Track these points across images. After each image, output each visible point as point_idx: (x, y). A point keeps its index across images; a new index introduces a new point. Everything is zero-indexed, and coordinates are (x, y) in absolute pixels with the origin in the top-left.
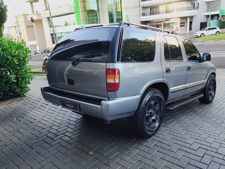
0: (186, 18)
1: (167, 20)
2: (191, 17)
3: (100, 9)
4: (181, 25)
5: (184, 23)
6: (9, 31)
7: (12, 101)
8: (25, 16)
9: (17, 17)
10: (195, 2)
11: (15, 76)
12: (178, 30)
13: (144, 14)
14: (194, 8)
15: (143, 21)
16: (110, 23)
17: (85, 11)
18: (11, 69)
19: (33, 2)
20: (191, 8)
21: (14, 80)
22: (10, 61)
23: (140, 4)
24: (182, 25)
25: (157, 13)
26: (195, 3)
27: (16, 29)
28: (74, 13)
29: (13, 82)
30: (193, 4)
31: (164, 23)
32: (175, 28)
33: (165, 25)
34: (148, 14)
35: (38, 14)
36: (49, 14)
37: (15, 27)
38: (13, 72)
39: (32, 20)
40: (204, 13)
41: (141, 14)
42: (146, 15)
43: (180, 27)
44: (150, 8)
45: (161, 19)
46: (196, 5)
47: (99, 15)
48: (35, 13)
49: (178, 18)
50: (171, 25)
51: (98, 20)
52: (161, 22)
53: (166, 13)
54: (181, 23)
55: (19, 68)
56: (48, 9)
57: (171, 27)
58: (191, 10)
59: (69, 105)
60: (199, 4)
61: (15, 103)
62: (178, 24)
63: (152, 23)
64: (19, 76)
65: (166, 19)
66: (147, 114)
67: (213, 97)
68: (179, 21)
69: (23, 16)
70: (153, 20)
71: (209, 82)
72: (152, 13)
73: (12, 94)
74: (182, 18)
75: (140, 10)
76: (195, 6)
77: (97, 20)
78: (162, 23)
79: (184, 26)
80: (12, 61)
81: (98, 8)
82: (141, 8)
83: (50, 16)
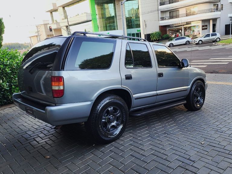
0: (208, 21)
1: (188, 23)
2: (215, 20)
3: (117, 15)
4: (203, 28)
5: (206, 26)
6: (31, 40)
7: (5, 107)
8: (45, 25)
9: (38, 27)
10: (219, 3)
11: (8, 84)
12: (199, 34)
13: (163, 19)
14: (217, 9)
15: (162, 26)
16: (127, 29)
17: (103, 18)
18: (4, 77)
19: (53, 12)
20: (214, 9)
21: (7, 87)
22: (2, 70)
23: (158, 8)
24: (205, 28)
25: (177, 17)
26: (218, 5)
27: (37, 39)
28: (91, 21)
29: (6, 89)
30: (217, 5)
31: (184, 26)
32: (197, 32)
33: (185, 29)
34: (167, 18)
35: (57, 23)
36: (67, 23)
37: (37, 36)
38: (6, 80)
39: (50, 29)
40: (229, 15)
41: (160, 18)
42: (165, 19)
43: (202, 30)
44: (170, 12)
45: (181, 23)
46: (220, 7)
47: (116, 21)
48: (55, 22)
49: (200, 21)
50: (192, 29)
51: (116, 27)
52: (181, 26)
53: (187, 16)
54: (203, 26)
55: (12, 76)
56: (66, 17)
57: (192, 31)
58: (214, 11)
59: (29, 111)
60: (223, 5)
61: (7, 109)
62: (199, 27)
63: (172, 27)
64: (12, 84)
65: (186, 22)
66: (103, 120)
67: (202, 105)
68: (200, 24)
69: (43, 25)
70: (173, 24)
71: (193, 89)
72: (171, 17)
73: (5, 101)
74: (203, 21)
75: (158, 15)
76: (218, 7)
77: (114, 26)
78: (183, 27)
79: (206, 29)
80: (5, 70)
81: (116, 14)
82: (160, 12)
83: (68, 25)
